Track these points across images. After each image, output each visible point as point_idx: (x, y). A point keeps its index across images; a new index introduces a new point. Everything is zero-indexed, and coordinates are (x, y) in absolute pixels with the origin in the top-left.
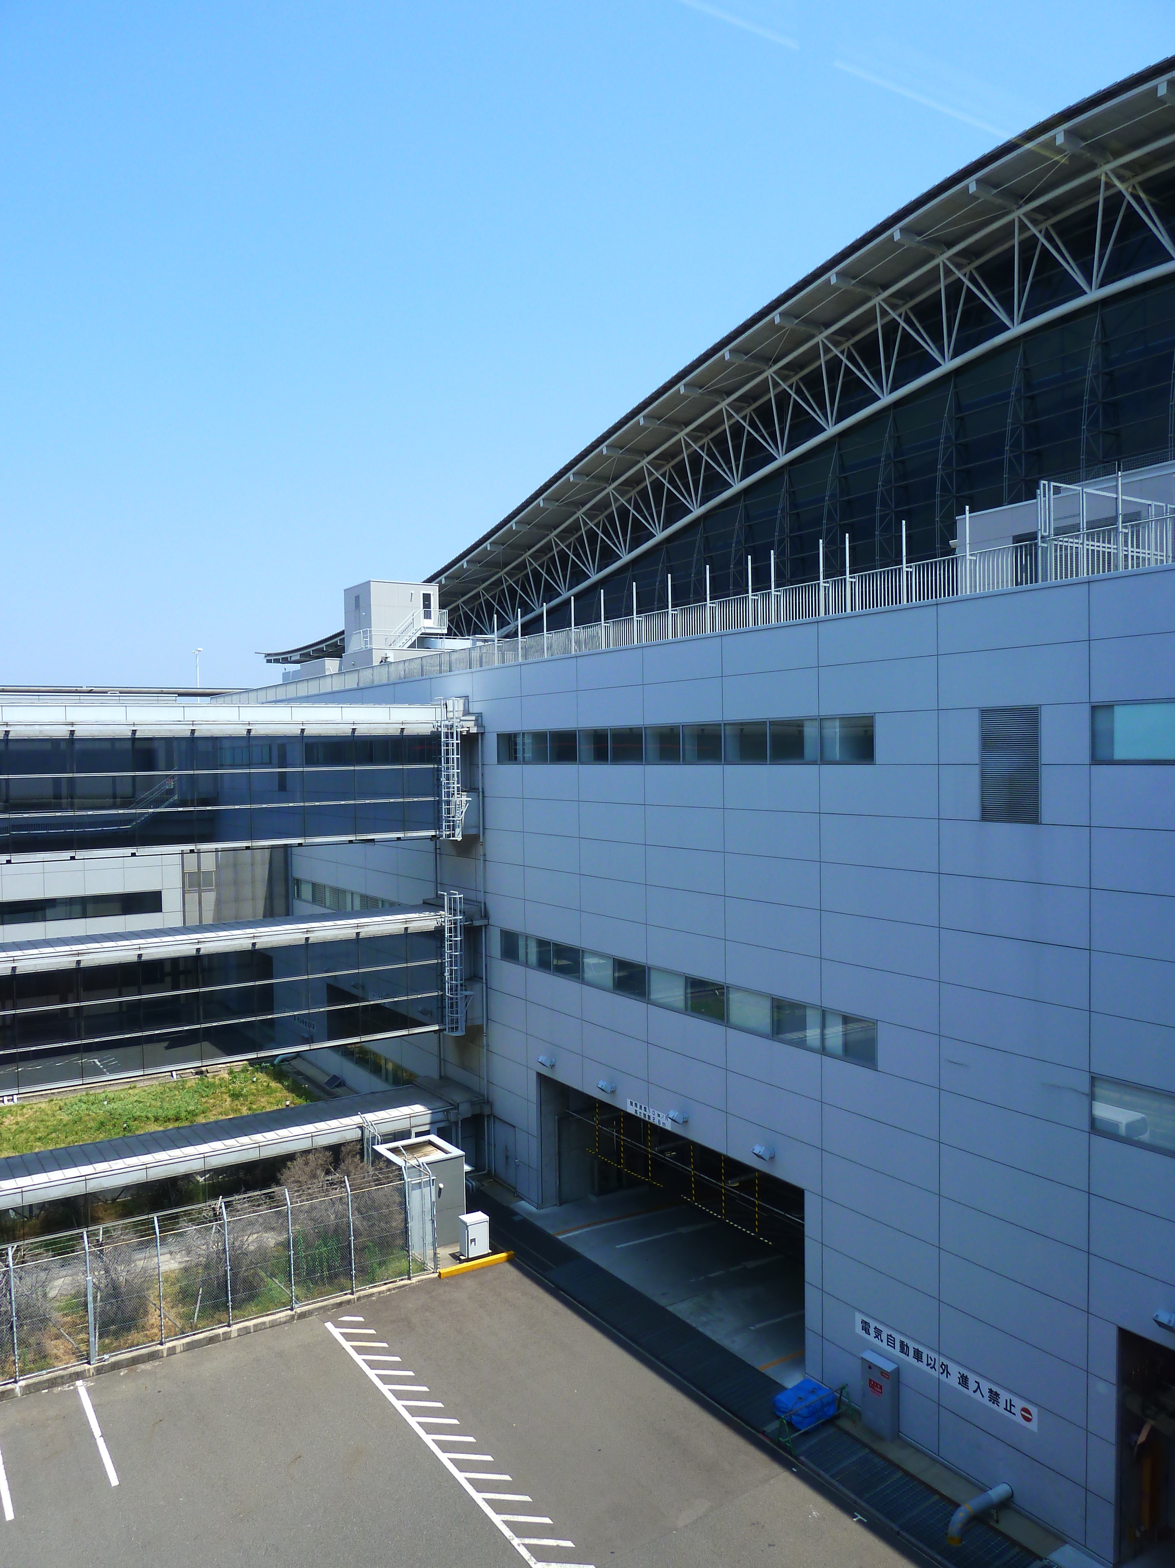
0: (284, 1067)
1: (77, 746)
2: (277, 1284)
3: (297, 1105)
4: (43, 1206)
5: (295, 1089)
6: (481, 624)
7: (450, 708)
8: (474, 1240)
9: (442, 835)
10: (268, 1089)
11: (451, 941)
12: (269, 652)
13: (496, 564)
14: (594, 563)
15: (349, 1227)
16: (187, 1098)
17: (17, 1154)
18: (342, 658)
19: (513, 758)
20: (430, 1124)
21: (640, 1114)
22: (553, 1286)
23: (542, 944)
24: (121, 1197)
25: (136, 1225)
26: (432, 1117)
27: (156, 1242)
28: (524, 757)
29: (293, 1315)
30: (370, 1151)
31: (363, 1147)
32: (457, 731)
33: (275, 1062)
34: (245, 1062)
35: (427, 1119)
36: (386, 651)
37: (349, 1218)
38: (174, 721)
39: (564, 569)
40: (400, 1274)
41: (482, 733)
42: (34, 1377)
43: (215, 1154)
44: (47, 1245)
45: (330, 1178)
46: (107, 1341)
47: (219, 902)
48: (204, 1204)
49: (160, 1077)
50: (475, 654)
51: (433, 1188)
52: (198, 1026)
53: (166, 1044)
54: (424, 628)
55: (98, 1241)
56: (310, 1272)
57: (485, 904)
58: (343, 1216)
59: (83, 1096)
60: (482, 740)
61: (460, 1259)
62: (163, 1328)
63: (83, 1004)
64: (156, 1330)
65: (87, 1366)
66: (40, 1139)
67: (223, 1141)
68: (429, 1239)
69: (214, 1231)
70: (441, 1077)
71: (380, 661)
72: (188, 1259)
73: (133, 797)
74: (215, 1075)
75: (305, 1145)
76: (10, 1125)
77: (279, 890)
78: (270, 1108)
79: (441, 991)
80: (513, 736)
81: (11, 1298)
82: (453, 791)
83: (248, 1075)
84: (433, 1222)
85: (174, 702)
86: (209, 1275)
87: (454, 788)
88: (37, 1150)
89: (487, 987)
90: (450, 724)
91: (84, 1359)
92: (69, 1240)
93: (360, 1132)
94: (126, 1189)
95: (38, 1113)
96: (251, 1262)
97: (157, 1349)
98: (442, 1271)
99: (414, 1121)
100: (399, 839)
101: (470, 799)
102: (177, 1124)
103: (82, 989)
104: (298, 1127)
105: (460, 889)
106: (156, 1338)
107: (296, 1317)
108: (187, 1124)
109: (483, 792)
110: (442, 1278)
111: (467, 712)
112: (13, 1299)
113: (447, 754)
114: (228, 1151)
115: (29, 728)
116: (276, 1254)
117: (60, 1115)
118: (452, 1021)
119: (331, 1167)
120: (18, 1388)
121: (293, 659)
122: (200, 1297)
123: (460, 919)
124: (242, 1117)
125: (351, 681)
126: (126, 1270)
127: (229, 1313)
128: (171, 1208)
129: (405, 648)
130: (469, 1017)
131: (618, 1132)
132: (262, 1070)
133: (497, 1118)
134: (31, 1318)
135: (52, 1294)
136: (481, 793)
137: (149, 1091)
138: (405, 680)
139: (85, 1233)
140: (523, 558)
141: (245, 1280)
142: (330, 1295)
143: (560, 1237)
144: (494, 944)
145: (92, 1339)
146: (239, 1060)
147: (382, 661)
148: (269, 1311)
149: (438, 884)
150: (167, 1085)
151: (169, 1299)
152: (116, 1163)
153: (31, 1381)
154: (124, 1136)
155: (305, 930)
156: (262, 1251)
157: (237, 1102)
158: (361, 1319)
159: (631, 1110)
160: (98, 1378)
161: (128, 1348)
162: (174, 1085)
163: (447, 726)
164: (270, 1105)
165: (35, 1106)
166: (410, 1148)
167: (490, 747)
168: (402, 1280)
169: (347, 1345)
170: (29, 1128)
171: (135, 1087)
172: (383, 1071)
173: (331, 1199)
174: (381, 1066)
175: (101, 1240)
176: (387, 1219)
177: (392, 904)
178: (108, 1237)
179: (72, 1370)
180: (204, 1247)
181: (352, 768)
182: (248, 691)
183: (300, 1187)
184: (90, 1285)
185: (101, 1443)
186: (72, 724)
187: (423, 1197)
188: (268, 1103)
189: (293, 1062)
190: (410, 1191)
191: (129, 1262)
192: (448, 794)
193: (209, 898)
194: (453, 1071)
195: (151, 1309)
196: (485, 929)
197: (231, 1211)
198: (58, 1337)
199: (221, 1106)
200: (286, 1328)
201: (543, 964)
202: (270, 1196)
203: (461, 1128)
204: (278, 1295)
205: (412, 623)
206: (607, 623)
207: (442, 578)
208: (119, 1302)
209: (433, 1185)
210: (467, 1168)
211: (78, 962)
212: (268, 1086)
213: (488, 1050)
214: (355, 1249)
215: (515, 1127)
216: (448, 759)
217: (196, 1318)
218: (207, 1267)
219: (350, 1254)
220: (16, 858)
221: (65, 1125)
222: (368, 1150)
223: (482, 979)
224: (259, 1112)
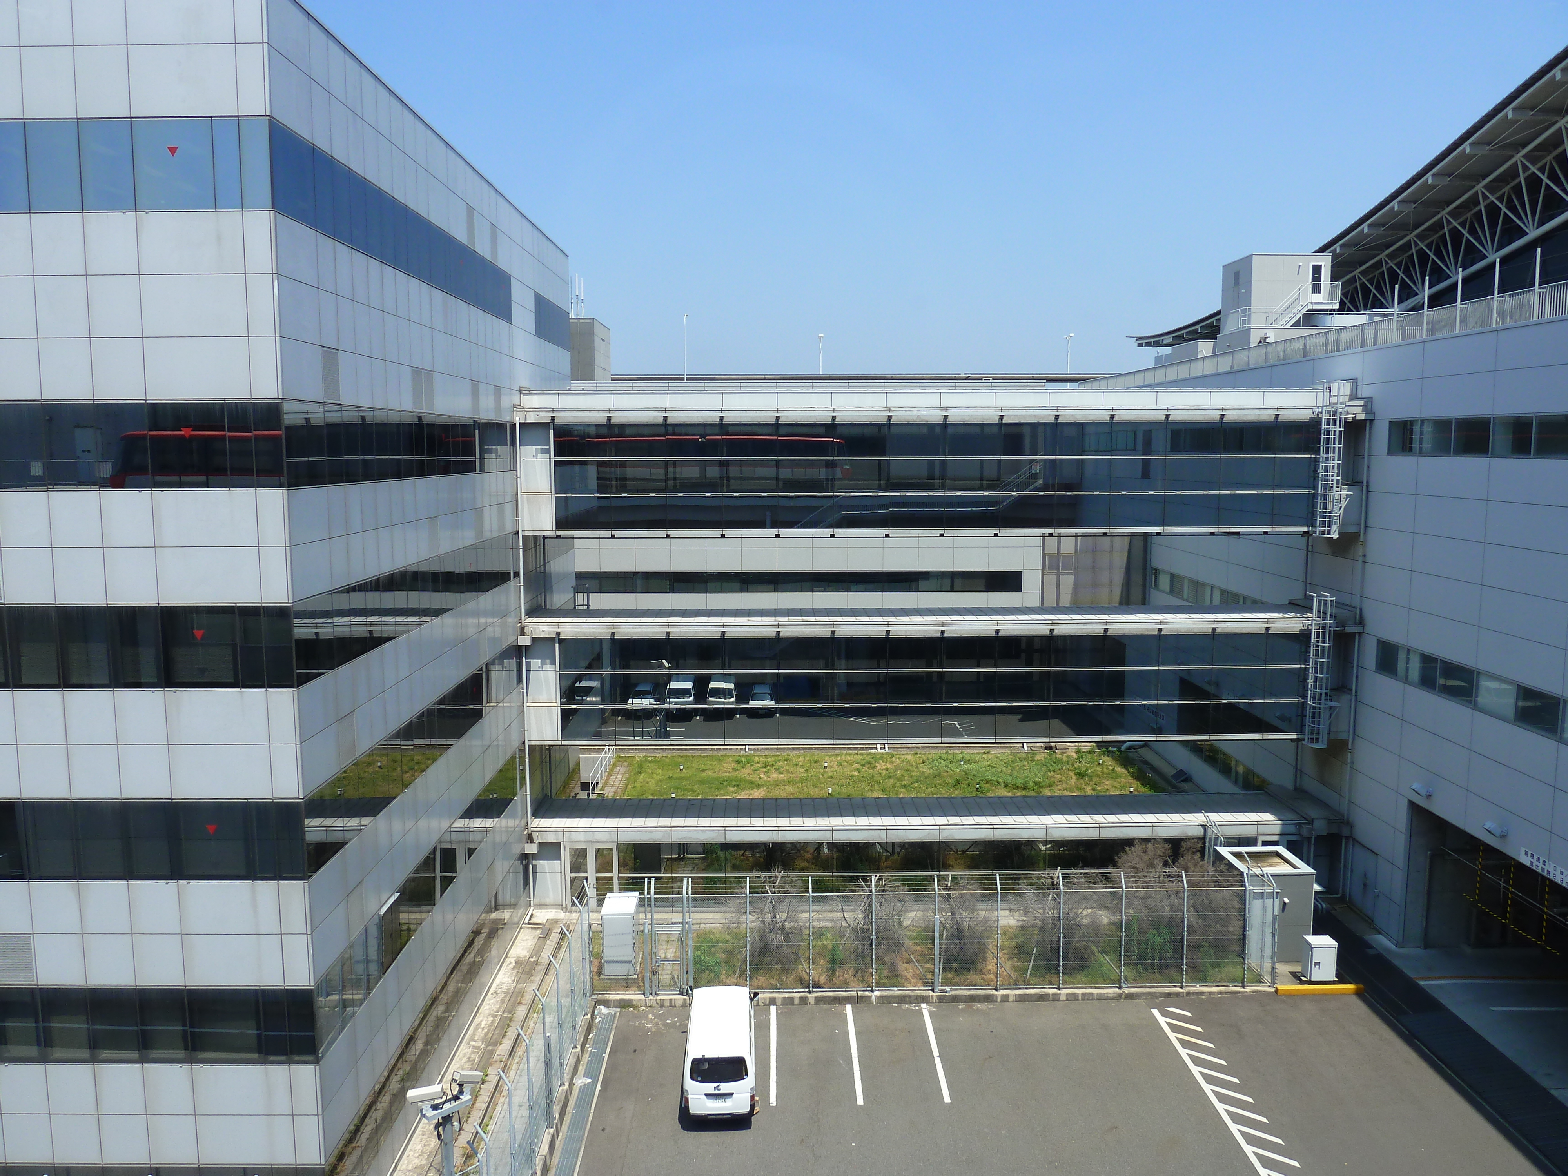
0: (1131, 754)
1: (950, 430)
2: (1107, 960)
3: (1141, 794)
4: (904, 845)
5: (1140, 777)
6: (1381, 295)
7: (1334, 392)
8: (1318, 964)
9: (1316, 531)
10: (1113, 775)
11: (1318, 646)
12: (1141, 336)
13: (1404, 227)
14: (1533, 215)
15: (1183, 921)
16: (1035, 770)
17: (885, 796)
18: (1216, 339)
19: (1408, 448)
20: (1281, 834)
21: (1537, 867)
22: (1408, 1033)
23: (1427, 660)
24: (969, 850)
25: (981, 877)
26: (1282, 829)
27: (997, 897)
28: (1421, 449)
29: (1121, 993)
30: (1212, 850)
31: (1205, 846)
32: (1340, 418)
33: (1123, 748)
34: (1093, 744)
35: (1277, 829)
36: (1266, 331)
37: (1184, 913)
38: (1039, 407)
39: (1493, 225)
40: (1233, 980)
41: (1370, 420)
42: (885, 990)
43: (1057, 826)
44: (905, 880)
45: (1167, 870)
46: (950, 975)
47: (1076, 586)
48: (1043, 872)
49: (1011, 747)
50: (1369, 332)
51: (1277, 901)
52: (1047, 704)
53: (1019, 716)
54: (1312, 303)
55: (947, 885)
56: (1142, 957)
57: (1361, 609)
58: (1178, 910)
59: (943, 753)
60: (1371, 428)
61: (1301, 980)
62: (998, 976)
63: (945, 670)
64: (992, 976)
65: (931, 993)
66: (904, 786)
67: (1065, 816)
68: (1268, 952)
69: (1050, 898)
70: (1296, 789)
71: (1258, 341)
72: (1025, 919)
73: (998, 479)
74: (1064, 753)
75: (1145, 833)
76: (881, 770)
77: (1137, 578)
78: (1114, 792)
79: (1303, 698)
80: (1409, 423)
81: (872, 919)
82: (1332, 484)
83: (1095, 757)
84: (1274, 935)
85: (1042, 388)
86: (1043, 937)
87: (1332, 480)
88: (902, 795)
89: (1356, 700)
90: (1333, 409)
91: (929, 986)
92: (924, 880)
93: (1202, 831)
94: (975, 844)
95: (904, 763)
96: (1084, 935)
97: (992, 993)
98: (1279, 987)
99: (1262, 829)
100: (1266, 533)
101: (1352, 493)
102: (1024, 793)
103: (945, 657)
104: (1139, 815)
105: (1332, 590)
106: (992, 983)
107: (1123, 997)
108: (1033, 794)
109: (1368, 486)
110: (1279, 994)
111: (1354, 397)
112: (874, 920)
113: (1328, 443)
114: (1069, 826)
115: (908, 413)
116: (1108, 932)
117: (922, 767)
118: (1313, 731)
119: (1169, 860)
120: (873, 996)
121: (1165, 342)
122: (1034, 955)
123: (1330, 624)
124: (1085, 796)
125: (1224, 364)
126: (969, 916)
127: (1060, 976)
128: (1013, 868)
129: (1288, 326)
130: (1332, 729)
131: (1505, 882)
132: (1109, 753)
133: (1358, 842)
134: (887, 939)
135: (906, 923)
136: (1365, 488)
137: (1001, 758)
138: (1285, 362)
139: (936, 876)
140: (1439, 216)
141: (1077, 950)
142: (1159, 983)
143: (1421, 983)
144: (1369, 654)
145: (937, 970)
146: (1088, 741)
147: (1260, 342)
148: (1098, 984)
149: (1308, 584)
150: (1018, 755)
151: (1006, 951)
152: (967, 819)
153: (884, 993)
154: (976, 795)
155: (1159, 621)
156: (1094, 926)
157: (1082, 781)
158: (1189, 1014)
159: (1525, 860)
160: (940, 1005)
161: (967, 986)
162: (1024, 755)
163: (1328, 412)
164: (1114, 789)
165: (903, 757)
166: (1254, 856)
167: (1380, 436)
168: (1235, 986)
169: (1172, 1036)
170: (896, 775)
171: (989, 753)
172: (1233, 773)
173: (1167, 891)
174: (1231, 768)
175: (949, 885)
176: (1225, 922)
177: (1255, 602)
178: (955, 884)
179: (919, 993)
180: (1040, 911)
181: (1218, 456)
182: (1116, 376)
183: (1137, 873)
184: (938, 923)
185: (938, 1061)
186: (946, 410)
187: (1264, 908)
188: (1112, 787)
189: (1141, 751)
190: (1251, 899)
191: (973, 910)
192: (1325, 487)
193: (1068, 581)
194: (1311, 784)
195: (989, 956)
196: (1359, 636)
197: (1068, 883)
198: (909, 961)
199: (1066, 783)
200: (1113, 1004)
201: (1427, 682)
202: (1106, 876)
203: (1314, 845)
204: (1107, 972)
205: (1298, 299)
206: (1543, 288)
207: (1337, 247)
208: (962, 944)
209: (1277, 898)
210: (1317, 887)
211: (943, 632)
212: (1113, 770)
213: (1352, 768)
214: (1188, 945)
215: (1377, 854)
216: (1327, 449)
217: (1028, 974)
218: (1042, 929)
219: (1183, 948)
220: (894, 532)
221: (926, 778)
222: (1209, 850)
223: (1351, 690)
224: (1103, 793)
